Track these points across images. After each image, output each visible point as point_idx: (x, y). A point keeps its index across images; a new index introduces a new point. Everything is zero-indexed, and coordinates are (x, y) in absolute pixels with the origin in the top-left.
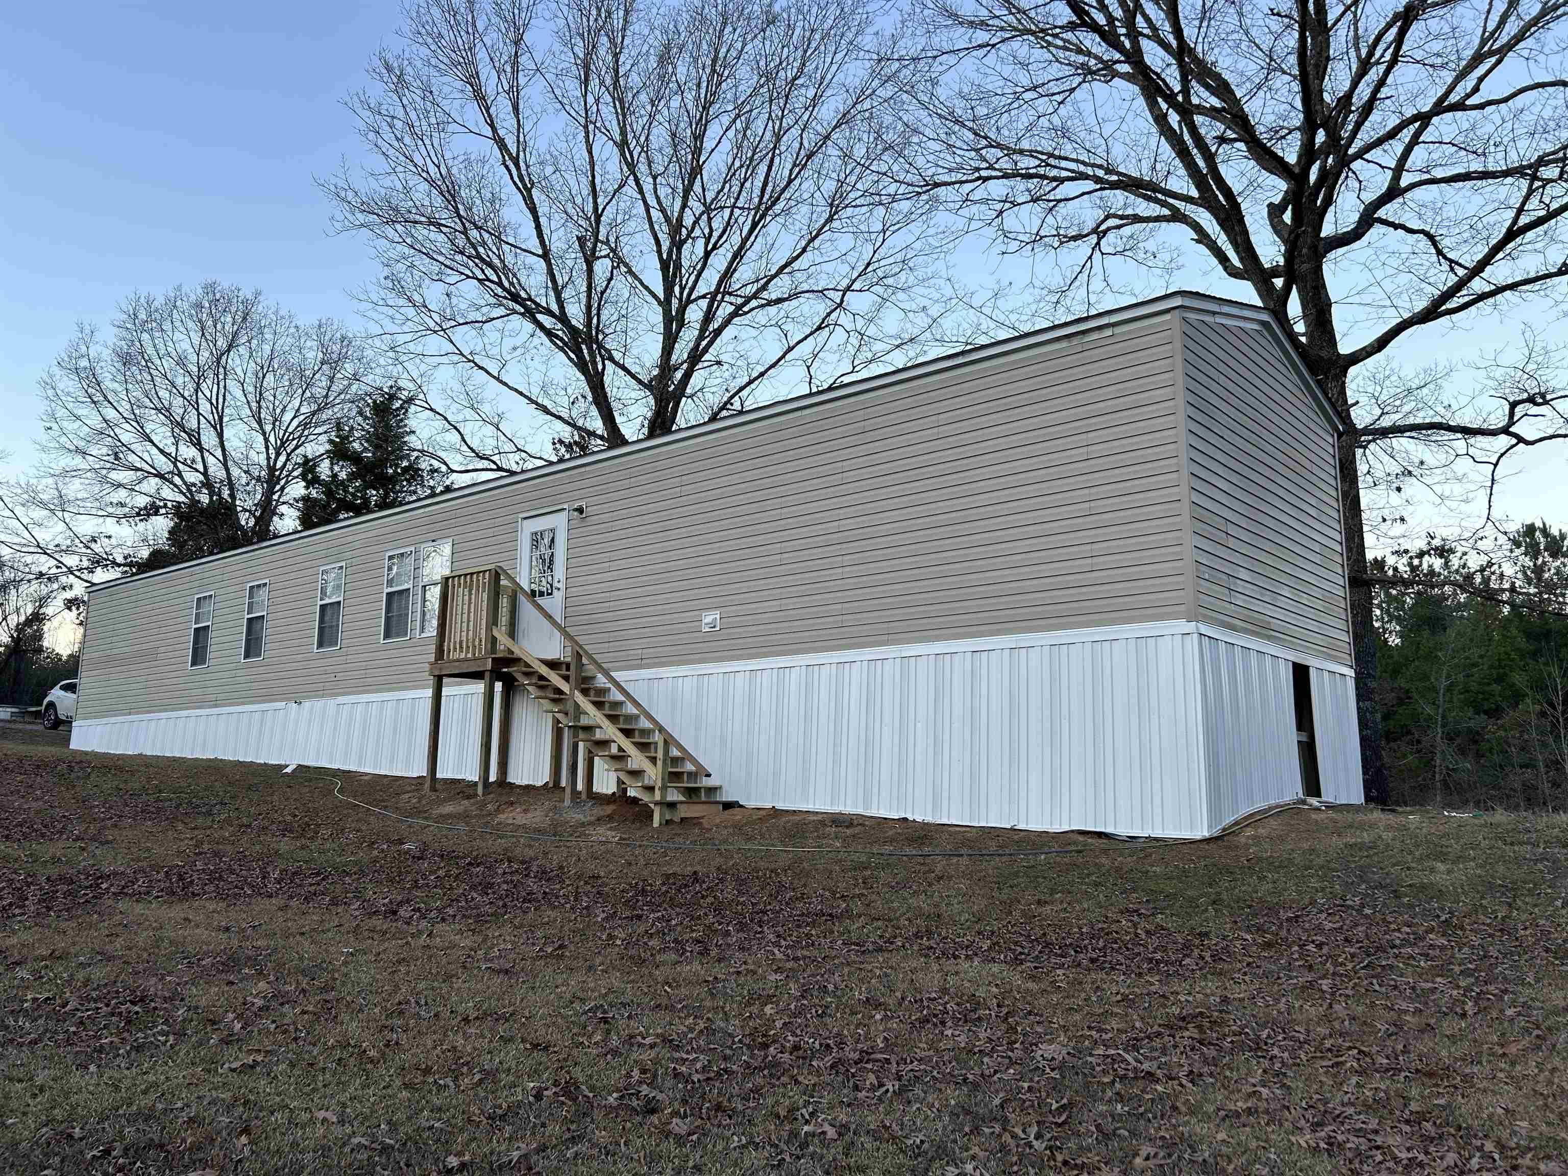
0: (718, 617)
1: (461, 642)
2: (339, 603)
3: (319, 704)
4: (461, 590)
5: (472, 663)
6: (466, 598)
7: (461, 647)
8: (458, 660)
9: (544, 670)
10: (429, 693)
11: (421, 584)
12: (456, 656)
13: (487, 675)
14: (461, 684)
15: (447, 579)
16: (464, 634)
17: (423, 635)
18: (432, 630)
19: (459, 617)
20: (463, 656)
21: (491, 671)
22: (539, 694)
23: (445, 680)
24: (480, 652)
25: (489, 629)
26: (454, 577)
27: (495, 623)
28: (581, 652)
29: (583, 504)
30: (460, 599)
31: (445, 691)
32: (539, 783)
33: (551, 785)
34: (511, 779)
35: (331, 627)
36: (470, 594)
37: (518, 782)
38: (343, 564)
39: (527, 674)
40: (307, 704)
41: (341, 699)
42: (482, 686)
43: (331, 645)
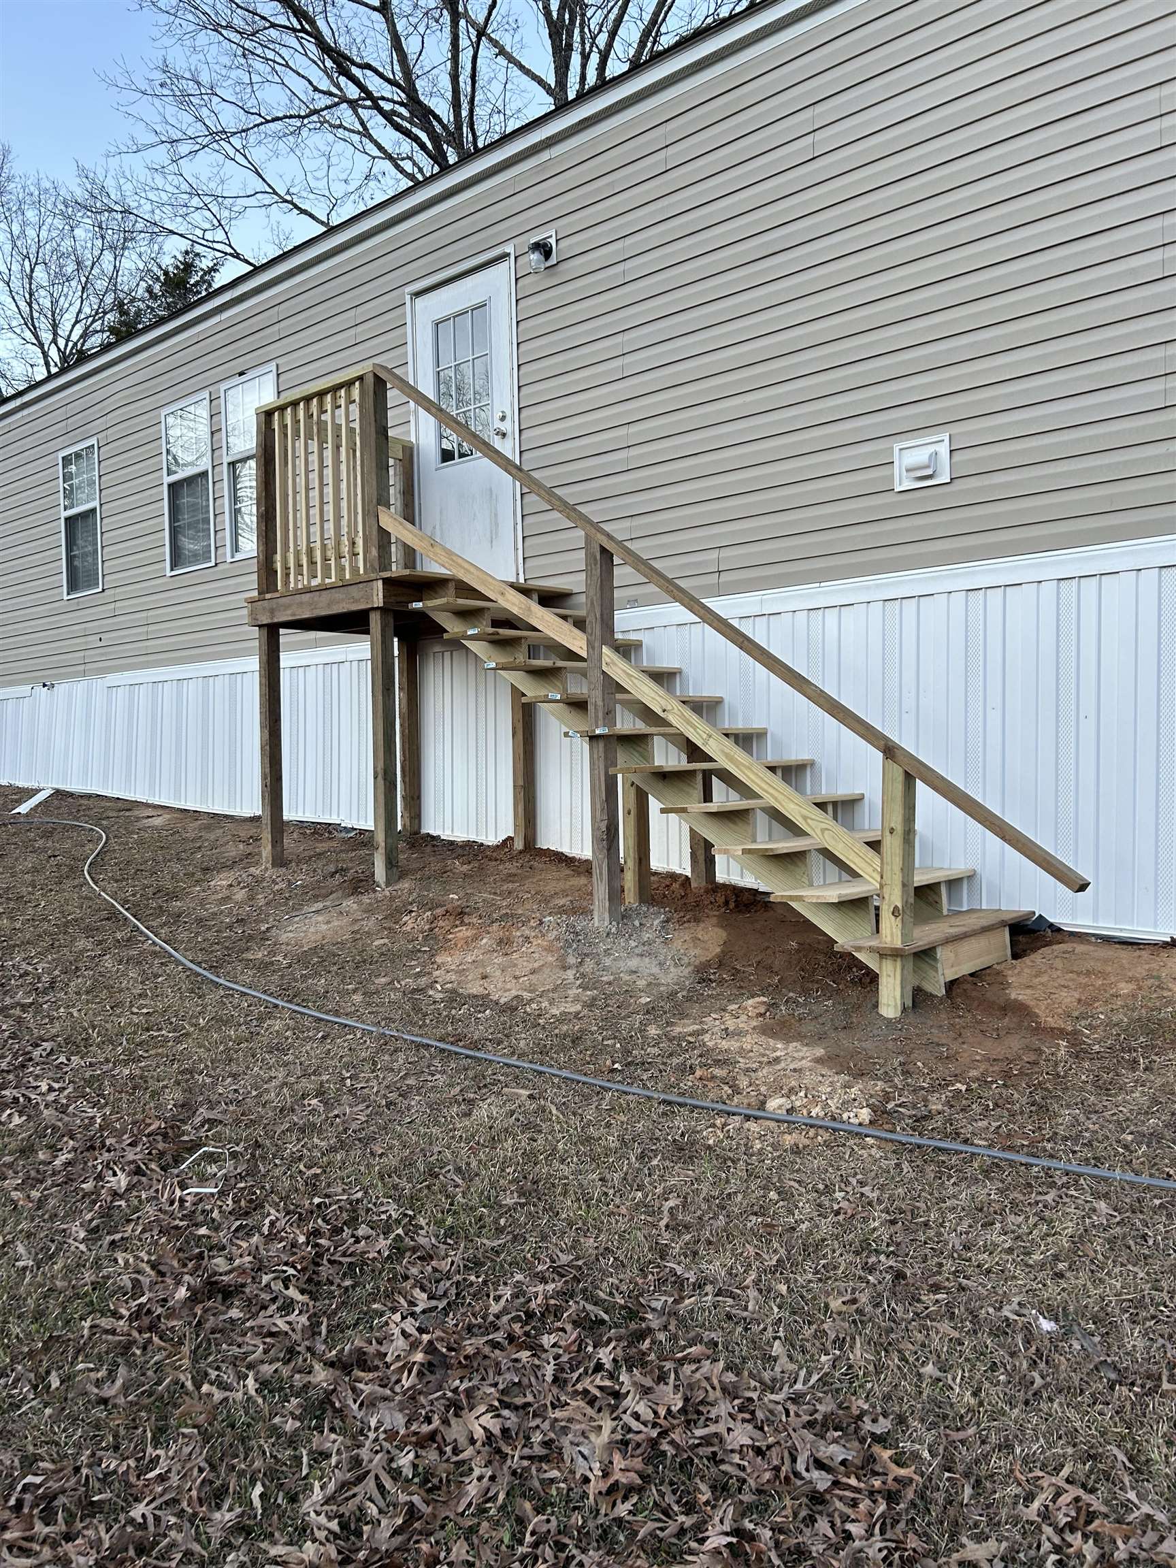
0: (944, 450)
1: (310, 552)
2: (93, 510)
3: (79, 687)
4: (301, 444)
5: (337, 595)
6: (314, 458)
7: (312, 563)
8: (308, 590)
9: (515, 604)
10: (253, 664)
11: (226, 460)
12: (304, 581)
13: (375, 620)
14: (316, 644)
15: (269, 414)
16: (315, 529)
17: (238, 557)
18: (250, 545)
19: (301, 498)
20: (315, 582)
21: (382, 610)
22: (504, 659)
23: (287, 637)
24: (355, 570)
25: (371, 515)
26: (282, 409)
27: (383, 501)
28: (609, 546)
29: (548, 234)
30: (301, 463)
31: (286, 660)
32: (491, 838)
33: (519, 845)
34: (431, 827)
35: (85, 555)
36: (321, 449)
37: (446, 835)
38: (93, 441)
39: (466, 615)
40: (62, 689)
41: (113, 679)
42: (367, 646)
43: (89, 587)
